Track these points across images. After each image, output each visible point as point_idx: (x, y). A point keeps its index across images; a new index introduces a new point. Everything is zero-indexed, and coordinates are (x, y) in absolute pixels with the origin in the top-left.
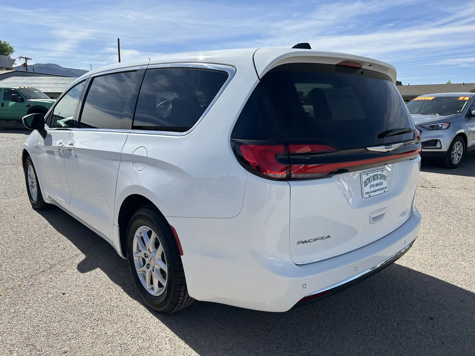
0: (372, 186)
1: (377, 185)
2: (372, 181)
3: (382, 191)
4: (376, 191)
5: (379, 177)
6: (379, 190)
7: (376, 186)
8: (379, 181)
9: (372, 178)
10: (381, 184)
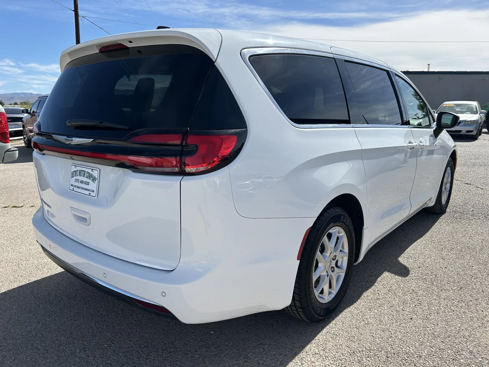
0: (77, 180)
1: (82, 182)
2: (78, 176)
3: (87, 193)
4: (79, 188)
5: (86, 174)
6: (83, 188)
7: (80, 182)
8: (85, 179)
9: (78, 172)
10: (88, 183)
